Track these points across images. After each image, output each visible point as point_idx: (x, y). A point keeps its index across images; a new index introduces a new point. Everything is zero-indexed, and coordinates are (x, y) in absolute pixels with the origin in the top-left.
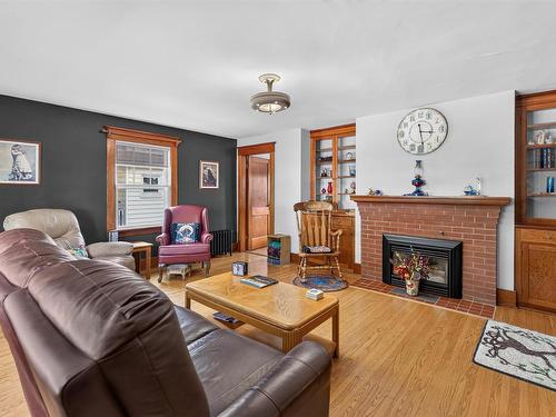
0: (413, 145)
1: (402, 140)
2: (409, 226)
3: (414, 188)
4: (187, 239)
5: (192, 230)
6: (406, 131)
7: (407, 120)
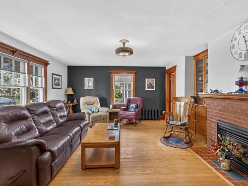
0: (240, 54)
1: (233, 51)
2: (234, 117)
3: (238, 88)
4: (132, 110)
5: (134, 106)
6: (235, 43)
7: (237, 35)
